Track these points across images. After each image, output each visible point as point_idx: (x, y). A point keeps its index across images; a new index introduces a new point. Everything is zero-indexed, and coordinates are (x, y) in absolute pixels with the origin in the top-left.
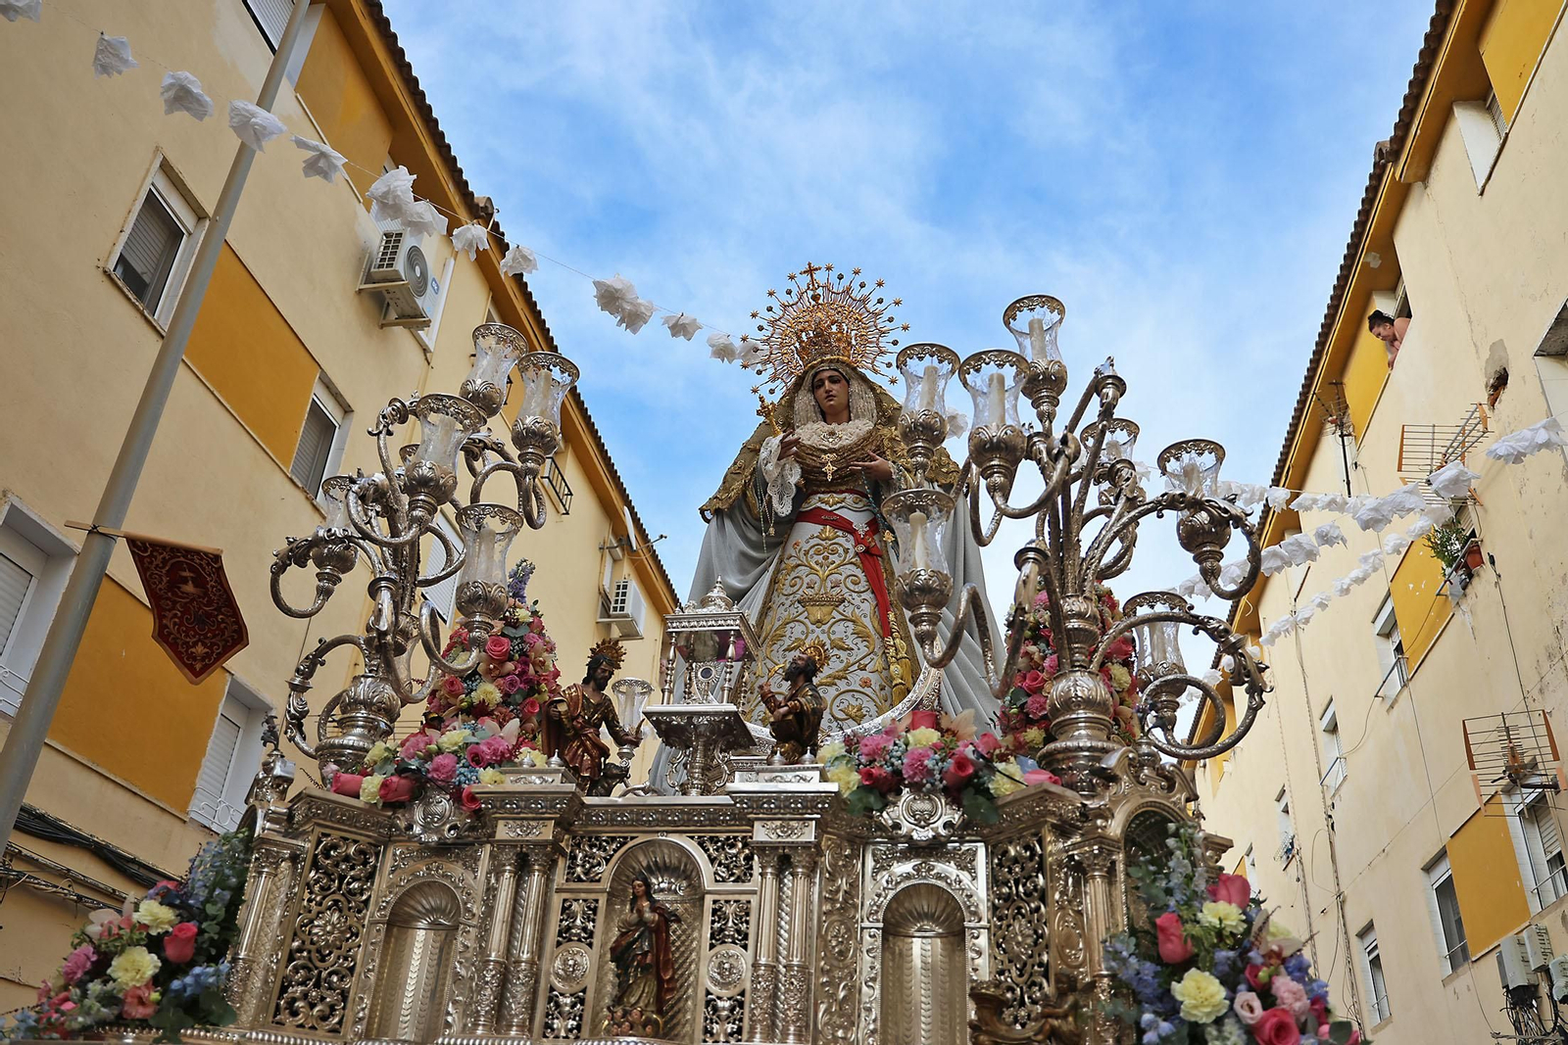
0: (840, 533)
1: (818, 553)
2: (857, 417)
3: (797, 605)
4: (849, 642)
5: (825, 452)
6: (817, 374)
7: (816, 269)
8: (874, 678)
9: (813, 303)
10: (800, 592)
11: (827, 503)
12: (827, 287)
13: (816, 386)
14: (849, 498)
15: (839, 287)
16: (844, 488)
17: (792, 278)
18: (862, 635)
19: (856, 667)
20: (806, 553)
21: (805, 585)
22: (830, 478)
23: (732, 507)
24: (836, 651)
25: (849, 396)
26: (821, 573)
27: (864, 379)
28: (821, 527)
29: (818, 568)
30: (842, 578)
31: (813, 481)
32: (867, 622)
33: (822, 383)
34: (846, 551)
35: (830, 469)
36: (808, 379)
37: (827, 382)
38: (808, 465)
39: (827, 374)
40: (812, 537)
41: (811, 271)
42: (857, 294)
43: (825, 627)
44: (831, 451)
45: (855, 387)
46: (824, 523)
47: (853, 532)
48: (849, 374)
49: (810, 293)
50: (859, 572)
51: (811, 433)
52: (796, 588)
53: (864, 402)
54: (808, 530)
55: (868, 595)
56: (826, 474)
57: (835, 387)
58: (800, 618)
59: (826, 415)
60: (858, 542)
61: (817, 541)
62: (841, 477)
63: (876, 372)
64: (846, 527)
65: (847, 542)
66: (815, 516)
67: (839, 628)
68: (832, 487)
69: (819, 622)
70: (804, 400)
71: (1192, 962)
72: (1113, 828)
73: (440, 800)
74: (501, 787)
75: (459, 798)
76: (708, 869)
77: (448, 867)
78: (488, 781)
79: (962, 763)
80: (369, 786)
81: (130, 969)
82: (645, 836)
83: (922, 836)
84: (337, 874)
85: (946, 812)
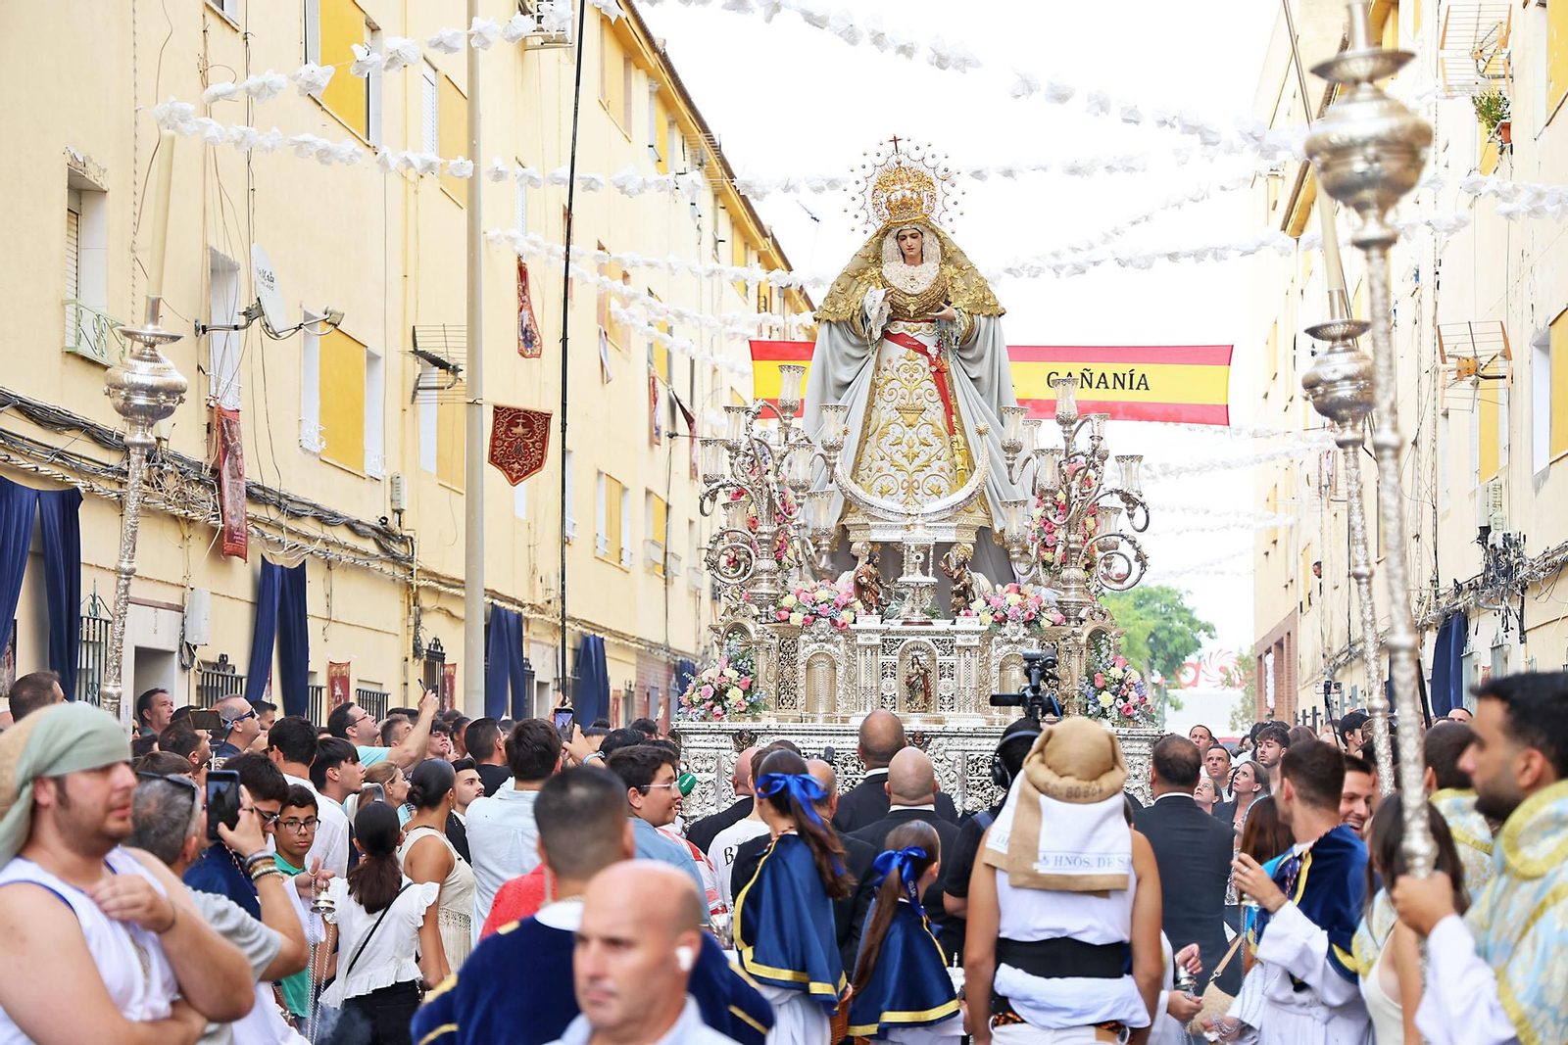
0: (919, 355)
1: (905, 371)
2: (928, 259)
4: (930, 440)
5: (910, 296)
8: (947, 466)
9: (897, 166)
10: (896, 401)
11: (910, 330)
13: (900, 238)
15: (917, 156)
16: (919, 319)
17: (881, 144)
18: (939, 435)
21: (899, 397)
22: (912, 314)
25: (922, 244)
29: (906, 383)
30: (922, 392)
31: (897, 313)
33: (905, 237)
34: (924, 370)
35: (912, 308)
36: (895, 232)
37: (909, 238)
39: (910, 232)
40: (900, 357)
41: (895, 140)
42: (929, 162)
43: (915, 429)
45: (928, 237)
47: (928, 355)
49: (895, 158)
51: (896, 271)
52: (893, 397)
53: (932, 248)
54: (895, 351)
55: (940, 404)
56: (909, 312)
60: (932, 364)
61: (904, 361)
62: (919, 313)
64: (922, 349)
65: (923, 361)
66: (898, 339)
67: (924, 429)
69: (910, 425)
70: (890, 244)
71: (1104, 688)
72: (1083, 640)
73: (824, 623)
74: (859, 625)
75: (834, 622)
76: (937, 652)
77: (827, 646)
78: (846, 616)
79: (1030, 615)
80: (797, 619)
81: (735, 695)
82: (911, 639)
83: (1014, 639)
84: (787, 652)
85: (1024, 630)
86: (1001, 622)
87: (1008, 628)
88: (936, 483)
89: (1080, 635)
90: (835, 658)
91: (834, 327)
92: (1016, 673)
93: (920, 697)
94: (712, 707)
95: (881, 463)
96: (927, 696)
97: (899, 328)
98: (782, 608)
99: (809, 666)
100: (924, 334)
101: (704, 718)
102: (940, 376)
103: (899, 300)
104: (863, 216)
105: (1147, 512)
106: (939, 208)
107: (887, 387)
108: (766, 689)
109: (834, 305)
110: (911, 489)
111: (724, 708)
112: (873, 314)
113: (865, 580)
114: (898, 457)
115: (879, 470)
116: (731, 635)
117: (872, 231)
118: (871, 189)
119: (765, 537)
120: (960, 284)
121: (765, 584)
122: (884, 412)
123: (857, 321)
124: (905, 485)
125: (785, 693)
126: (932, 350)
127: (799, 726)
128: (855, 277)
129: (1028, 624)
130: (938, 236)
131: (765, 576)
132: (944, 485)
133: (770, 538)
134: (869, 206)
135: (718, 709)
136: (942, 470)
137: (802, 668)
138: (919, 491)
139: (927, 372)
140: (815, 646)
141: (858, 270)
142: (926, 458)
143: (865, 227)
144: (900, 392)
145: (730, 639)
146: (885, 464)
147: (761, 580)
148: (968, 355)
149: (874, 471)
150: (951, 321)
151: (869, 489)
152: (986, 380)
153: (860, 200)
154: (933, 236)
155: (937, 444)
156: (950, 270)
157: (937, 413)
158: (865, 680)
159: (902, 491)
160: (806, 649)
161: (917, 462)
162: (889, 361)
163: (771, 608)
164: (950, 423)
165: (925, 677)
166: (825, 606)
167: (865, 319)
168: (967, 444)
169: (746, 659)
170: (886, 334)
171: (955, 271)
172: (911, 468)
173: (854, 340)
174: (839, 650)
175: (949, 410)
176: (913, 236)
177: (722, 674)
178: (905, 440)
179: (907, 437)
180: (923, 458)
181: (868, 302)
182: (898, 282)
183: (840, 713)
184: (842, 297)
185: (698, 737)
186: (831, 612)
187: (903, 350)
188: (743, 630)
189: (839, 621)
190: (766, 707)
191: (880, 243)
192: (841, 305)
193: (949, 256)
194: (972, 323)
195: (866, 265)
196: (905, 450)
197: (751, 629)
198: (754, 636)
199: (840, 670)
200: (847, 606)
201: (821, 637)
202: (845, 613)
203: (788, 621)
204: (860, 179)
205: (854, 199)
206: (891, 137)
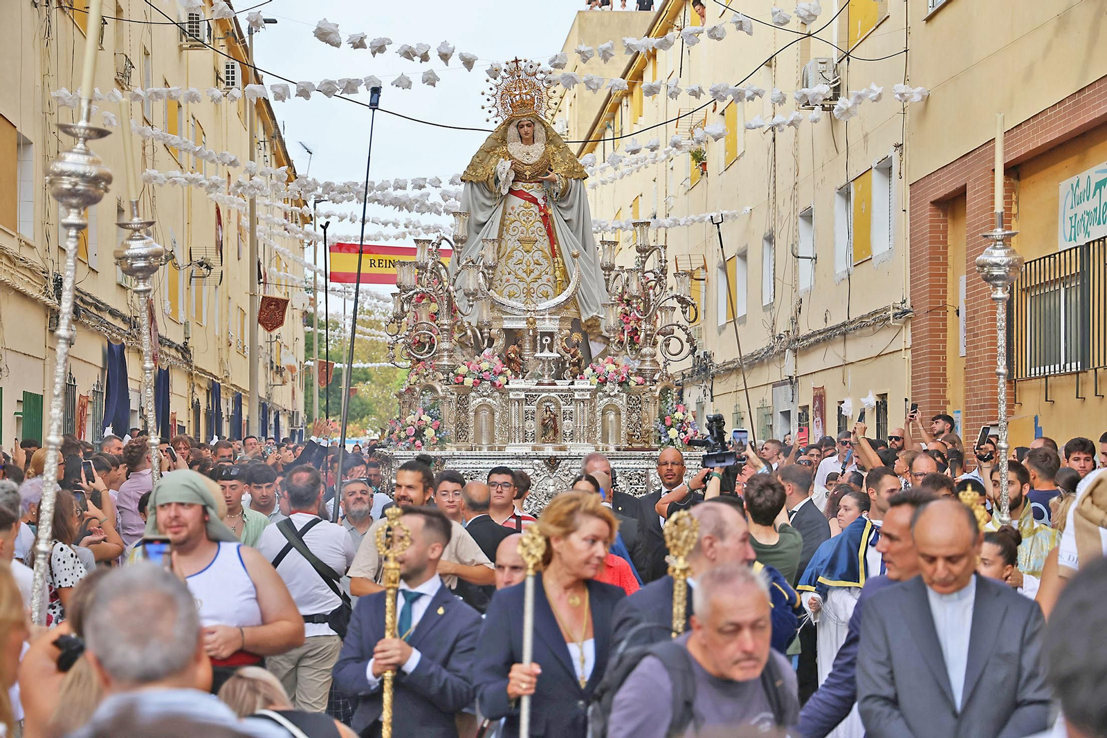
0: (533, 205)
1: (524, 215)
2: (537, 141)
5: (526, 165)
8: (552, 280)
13: (520, 126)
18: (546, 258)
22: (528, 177)
24: (536, 266)
25: (534, 131)
31: (519, 177)
32: (546, 250)
34: (536, 214)
35: (528, 173)
36: (516, 122)
39: (526, 123)
41: (516, 61)
43: (531, 254)
45: (538, 126)
47: (538, 204)
48: (536, 120)
53: (540, 134)
54: (516, 202)
55: (547, 237)
57: (529, 128)
58: (520, 249)
60: (541, 210)
61: (522, 208)
64: (534, 201)
65: (535, 209)
66: (519, 194)
67: (536, 254)
69: (528, 251)
70: (513, 131)
71: (671, 426)
72: (657, 394)
73: (487, 384)
74: (511, 386)
75: (493, 384)
76: (562, 403)
77: (488, 400)
78: (502, 379)
79: (623, 378)
80: (469, 381)
81: (430, 433)
82: (544, 395)
83: (612, 394)
84: (462, 403)
85: (618, 388)
86: (603, 383)
87: (607, 387)
89: (656, 391)
90: (493, 407)
91: (475, 186)
92: (612, 417)
93: (551, 433)
94: (414, 441)
95: (508, 276)
96: (556, 432)
97: (520, 186)
98: (458, 375)
99: (476, 413)
100: (535, 191)
101: (409, 449)
102: (546, 218)
103: (520, 168)
104: (495, 111)
105: (696, 310)
106: (544, 106)
107: (512, 226)
108: (449, 429)
109: (475, 171)
110: (529, 293)
111: (422, 442)
112: (502, 177)
114: (520, 272)
115: (508, 281)
116: (424, 393)
118: (499, 93)
119: (446, 327)
120: (558, 158)
121: (446, 358)
122: (509, 242)
123: (491, 182)
124: (525, 290)
125: (461, 431)
126: (541, 201)
127: (469, 453)
128: (489, 152)
129: (620, 384)
130: (544, 126)
131: (446, 353)
132: (550, 291)
133: (449, 328)
134: (499, 105)
135: (418, 442)
136: (549, 281)
137: (471, 414)
138: (535, 295)
139: (538, 216)
140: (480, 400)
141: (491, 148)
142: (538, 273)
143: (496, 119)
144: (520, 229)
145: (424, 396)
146: (511, 277)
147: (443, 356)
148: (564, 205)
149: (504, 281)
150: (553, 182)
151: (501, 295)
152: (575, 221)
153: (493, 101)
154: (541, 125)
155: (545, 263)
156: (552, 148)
157: (544, 243)
158: (515, 422)
159: (523, 295)
160: (475, 401)
161: (533, 275)
162: (513, 208)
163: (451, 375)
164: (553, 250)
165: (554, 420)
166: (487, 373)
167: (497, 181)
168: (564, 264)
169: (436, 409)
170: (511, 191)
171: (554, 149)
172: (529, 280)
173: (487, 194)
174: (496, 402)
176: (527, 125)
177: (420, 419)
178: (524, 261)
179: (526, 259)
180: (536, 273)
181: (500, 168)
182: (518, 156)
183: (497, 444)
184: (480, 165)
186: (492, 377)
187: (522, 202)
188: (433, 389)
189: (497, 383)
190: (449, 441)
191: (506, 130)
192: (480, 170)
194: (567, 183)
195: (496, 144)
196: (525, 267)
197: (439, 389)
198: (441, 393)
199: (497, 416)
200: (501, 373)
201: (485, 394)
202: (501, 378)
203: (463, 383)
204: (493, 87)
205: (488, 100)
206: (514, 59)
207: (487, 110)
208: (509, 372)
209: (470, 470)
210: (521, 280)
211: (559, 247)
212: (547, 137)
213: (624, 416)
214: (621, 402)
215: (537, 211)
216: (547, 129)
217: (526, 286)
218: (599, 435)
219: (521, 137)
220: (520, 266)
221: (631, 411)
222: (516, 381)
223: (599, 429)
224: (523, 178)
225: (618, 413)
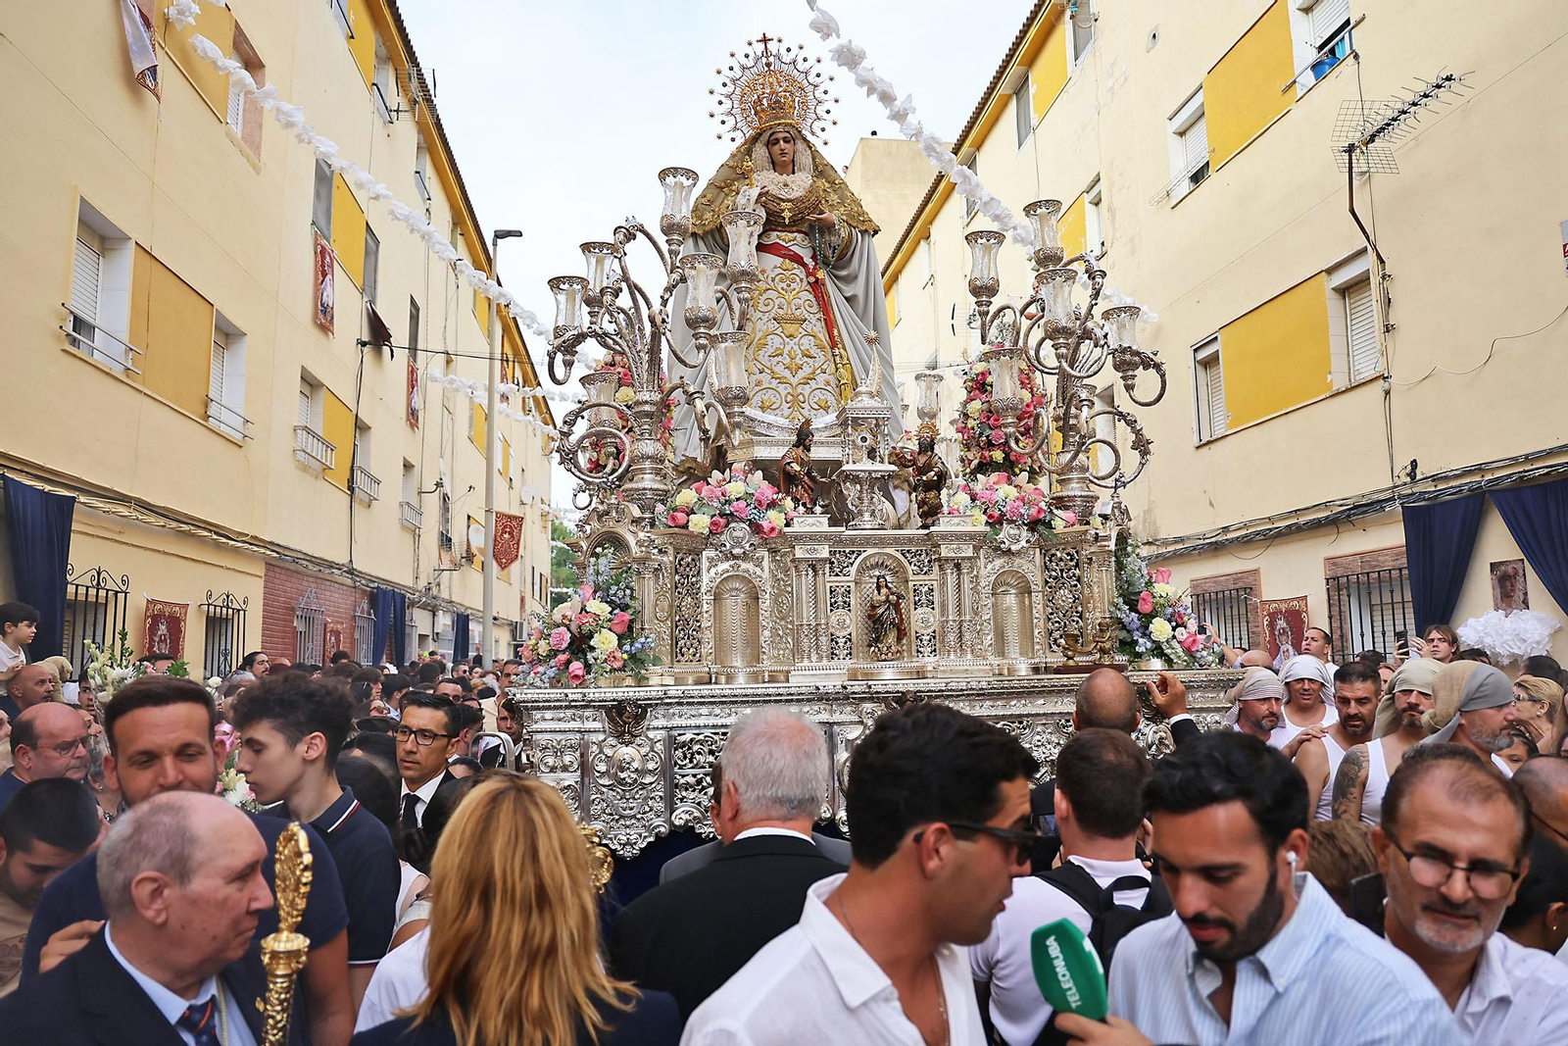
0: (796, 266)
1: (782, 281)
3: (773, 321)
5: (783, 201)
6: (774, 133)
7: (769, 40)
8: (833, 382)
9: (766, 69)
10: (774, 311)
11: (784, 240)
12: (778, 57)
13: (771, 143)
14: (799, 236)
16: (794, 229)
17: (750, 44)
18: (822, 348)
19: (819, 371)
20: (773, 280)
21: (776, 307)
22: (787, 221)
23: (706, 233)
24: (805, 359)
25: (794, 153)
26: (787, 297)
27: (805, 140)
28: (782, 259)
29: (784, 292)
30: (801, 302)
34: (801, 280)
35: (787, 214)
36: (766, 136)
37: (781, 142)
38: (770, 210)
40: (775, 267)
41: (765, 40)
42: (801, 66)
43: (796, 340)
44: (789, 201)
46: (784, 256)
47: (805, 265)
48: (795, 136)
49: (764, 60)
50: (811, 297)
51: (767, 179)
52: (769, 308)
53: (805, 158)
56: (784, 219)
57: (787, 145)
59: (775, 165)
60: (809, 275)
61: (780, 271)
62: (794, 221)
63: (813, 133)
64: (798, 259)
65: (800, 272)
68: (785, 228)
70: (760, 151)
71: (1154, 614)
72: (1111, 545)
73: (741, 530)
74: (797, 528)
75: (756, 528)
76: (910, 569)
77: (744, 566)
78: (774, 518)
79: (1039, 512)
80: (700, 523)
81: (605, 642)
82: (870, 551)
83: (1013, 549)
84: (686, 573)
85: (1025, 534)
86: (998, 522)
87: (1007, 531)
88: (823, 398)
89: (1107, 538)
90: (756, 582)
92: (1011, 600)
93: (892, 638)
94: (568, 662)
95: (759, 377)
96: (901, 634)
97: (774, 237)
98: (675, 510)
99: (717, 598)
100: (797, 243)
101: (555, 682)
102: (817, 287)
104: (731, 122)
107: (763, 298)
108: (655, 633)
109: (700, 218)
110: (796, 402)
111: (588, 667)
113: (797, 468)
114: (779, 369)
116: (598, 551)
117: (740, 140)
119: (647, 408)
120: (834, 198)
121: (647, 476)
124: (790, 398)
125: (683, 637)
126: (808, 260)
127: (705, 690)
128: (721, 188)
129: (1033, 525)
130: (810, 148)
131: (647, 464)
132: (831, 399)
133: (654, 408)
135: (576, 667)
136: (828, 383)
137: (706, 599)
139: (805, 283)
140: (725, 566)
142: (811, 370)
143: (733, 135)
144: (777, 302)
145: (597, 557)
146: (765, 378)
147: (642, 471)
148: (844, 273)
153: (728, 104)
154: (805, 145)
155: (821, 357)
156: (822, 183)
158: (807, 614)
160: (711, 572)
161: (801, 374)
163: (660, 507)
164: (831, 336)
165: (897, 606)
166: (742, 504)
169: (622, 585)
171: (827, 185)
172: (794, 381)
174: (763, 571)
175: (830, 324)
176: (786, 140)
177: (583, 609)
178: (786, 351)
179: (788, 348)
180: (806, 371)
183: (767, 665)
185: (548, 715)
186: (751, 513)
188: (617, 543)
189: (765, 524)
190: (656, 661)
191: (749, 152)
192: (708, 215)
193: (821, 170)
194: (850, 234)
196: (787, 361)
197: (631, 540)
198: (635, 549)
199: (766, 603)
200: (772, 505)
201: (736, 551)
202: (772, 514)
203: (685, 526)
204: (728, 81)
205: (720, 103)
206: (761, 37)
207: (718, 119)
208: (789, 503)
209: (708, 732)
210: (782, 381)
211: (839, 331)
212: (816, 167)
213: (1038, 598)
214: (1032, 568)
215: (803, 275)
216: (815, 154)
217: (790, 390)
218: (989, 639)
219: (773, 163)
220: (780, 358)
221: (1053, 584)
222: (811, 520)
223: (989, 628)
224: (779, 224)
225: (1026, 590)
